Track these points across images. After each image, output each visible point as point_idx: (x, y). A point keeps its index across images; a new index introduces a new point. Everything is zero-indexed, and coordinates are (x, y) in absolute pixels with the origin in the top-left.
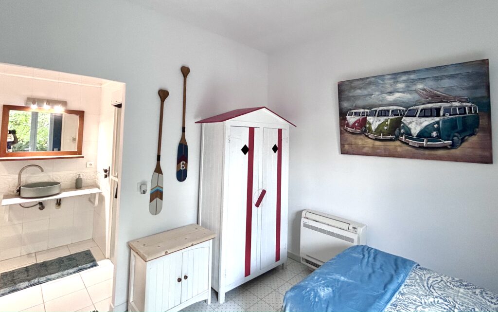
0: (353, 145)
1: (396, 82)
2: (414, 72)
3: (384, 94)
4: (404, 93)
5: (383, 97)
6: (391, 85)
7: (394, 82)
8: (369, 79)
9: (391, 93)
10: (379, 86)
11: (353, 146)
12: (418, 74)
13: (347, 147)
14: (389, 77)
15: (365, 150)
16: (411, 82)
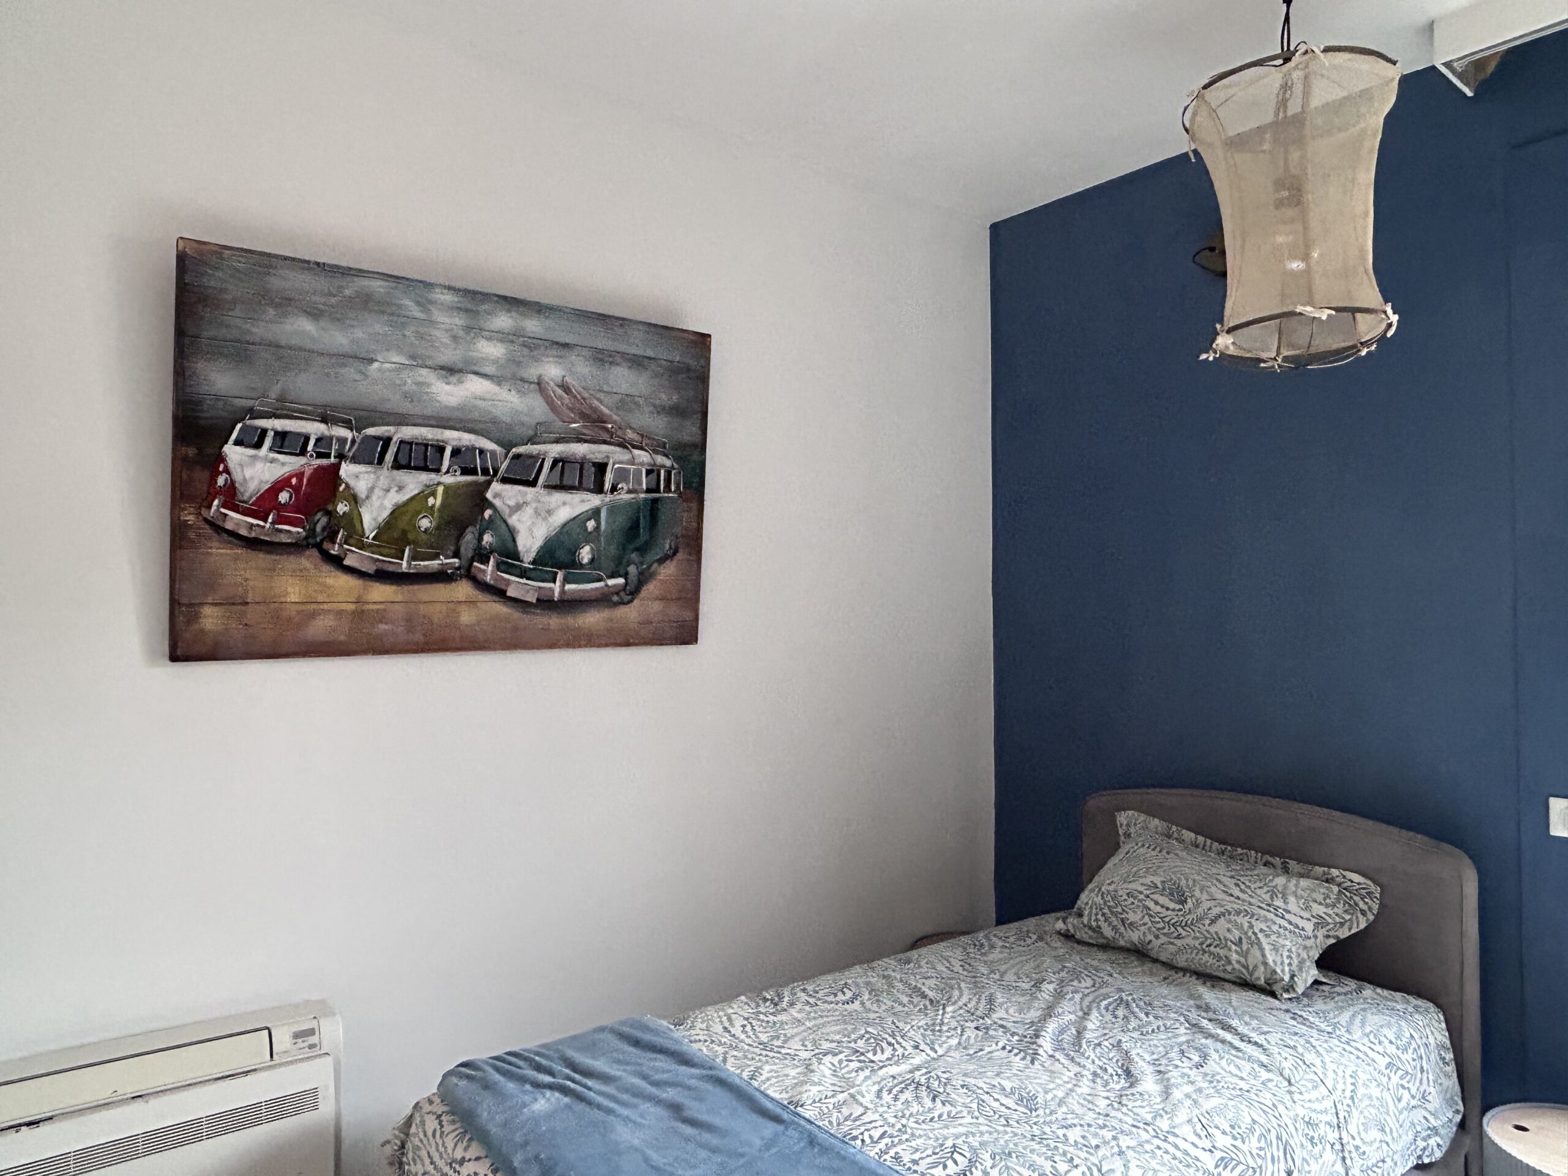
0: (250, 608)
1: (475, 330)
2: (538, 309)
3: (424, 372)
4: (499, 384)
5: (418, 384)
6: (455, 338)
7: (468, 329)
8: (365, 282)
9: (450, 371)
10: (404, 325)
11: (253, 614)
12: (548, 323)
13: (211, 619)
14: (448, 298)
15: (320, 628)
16: (524, 345)
